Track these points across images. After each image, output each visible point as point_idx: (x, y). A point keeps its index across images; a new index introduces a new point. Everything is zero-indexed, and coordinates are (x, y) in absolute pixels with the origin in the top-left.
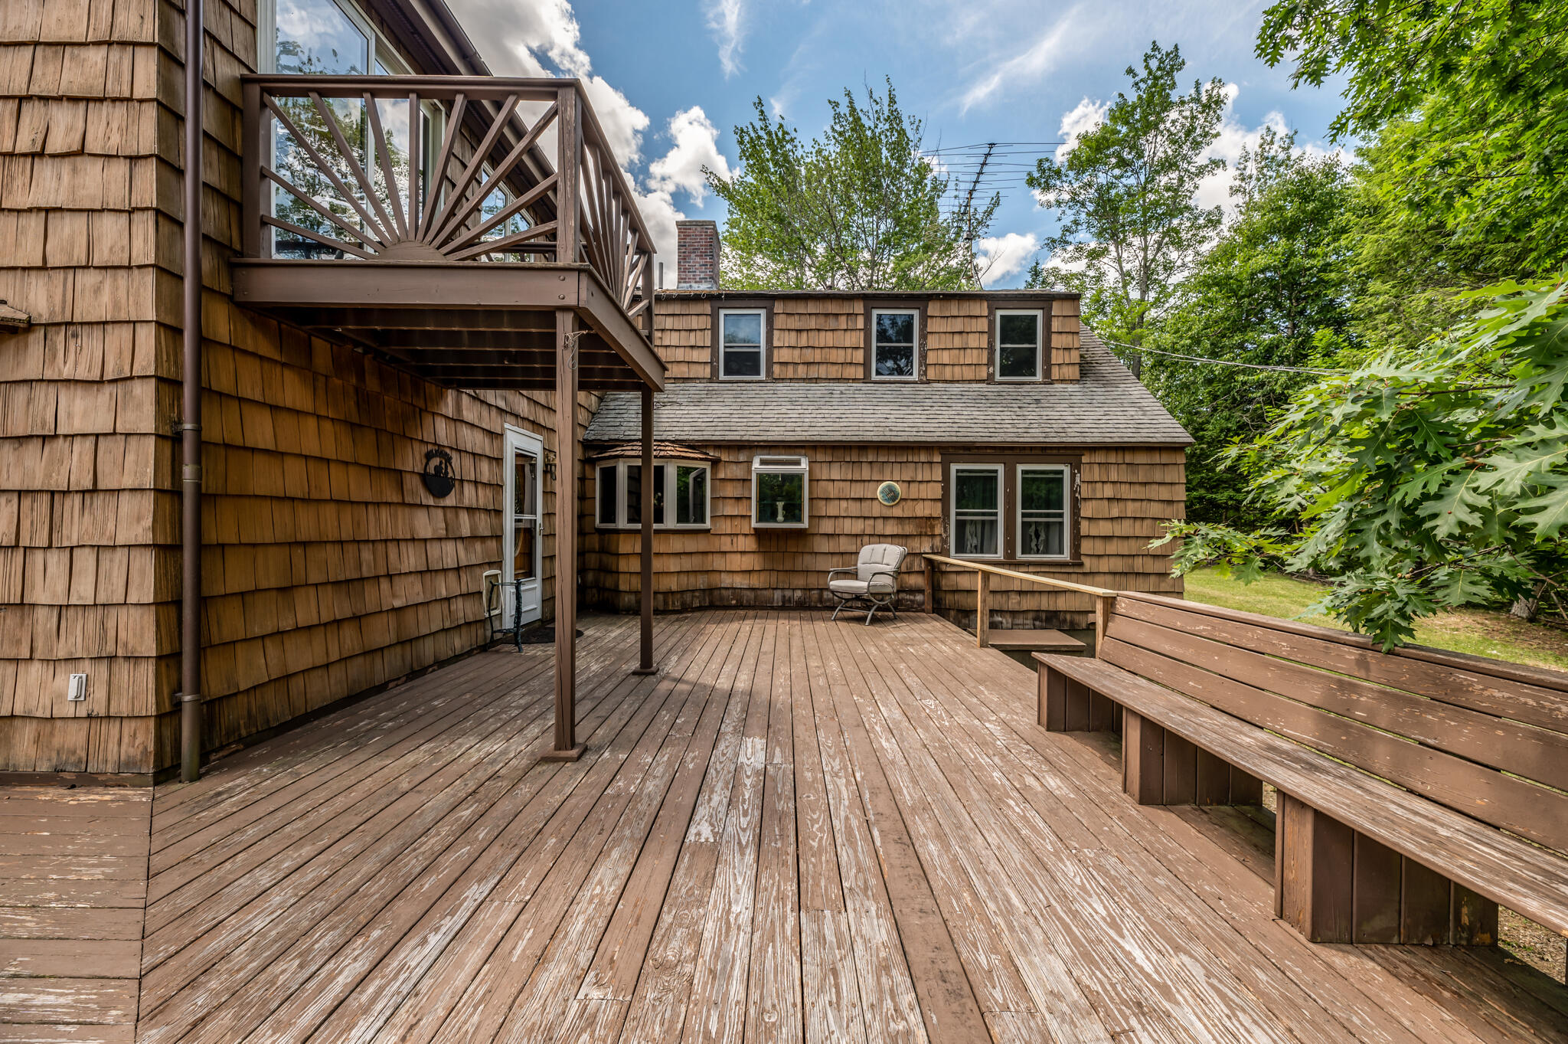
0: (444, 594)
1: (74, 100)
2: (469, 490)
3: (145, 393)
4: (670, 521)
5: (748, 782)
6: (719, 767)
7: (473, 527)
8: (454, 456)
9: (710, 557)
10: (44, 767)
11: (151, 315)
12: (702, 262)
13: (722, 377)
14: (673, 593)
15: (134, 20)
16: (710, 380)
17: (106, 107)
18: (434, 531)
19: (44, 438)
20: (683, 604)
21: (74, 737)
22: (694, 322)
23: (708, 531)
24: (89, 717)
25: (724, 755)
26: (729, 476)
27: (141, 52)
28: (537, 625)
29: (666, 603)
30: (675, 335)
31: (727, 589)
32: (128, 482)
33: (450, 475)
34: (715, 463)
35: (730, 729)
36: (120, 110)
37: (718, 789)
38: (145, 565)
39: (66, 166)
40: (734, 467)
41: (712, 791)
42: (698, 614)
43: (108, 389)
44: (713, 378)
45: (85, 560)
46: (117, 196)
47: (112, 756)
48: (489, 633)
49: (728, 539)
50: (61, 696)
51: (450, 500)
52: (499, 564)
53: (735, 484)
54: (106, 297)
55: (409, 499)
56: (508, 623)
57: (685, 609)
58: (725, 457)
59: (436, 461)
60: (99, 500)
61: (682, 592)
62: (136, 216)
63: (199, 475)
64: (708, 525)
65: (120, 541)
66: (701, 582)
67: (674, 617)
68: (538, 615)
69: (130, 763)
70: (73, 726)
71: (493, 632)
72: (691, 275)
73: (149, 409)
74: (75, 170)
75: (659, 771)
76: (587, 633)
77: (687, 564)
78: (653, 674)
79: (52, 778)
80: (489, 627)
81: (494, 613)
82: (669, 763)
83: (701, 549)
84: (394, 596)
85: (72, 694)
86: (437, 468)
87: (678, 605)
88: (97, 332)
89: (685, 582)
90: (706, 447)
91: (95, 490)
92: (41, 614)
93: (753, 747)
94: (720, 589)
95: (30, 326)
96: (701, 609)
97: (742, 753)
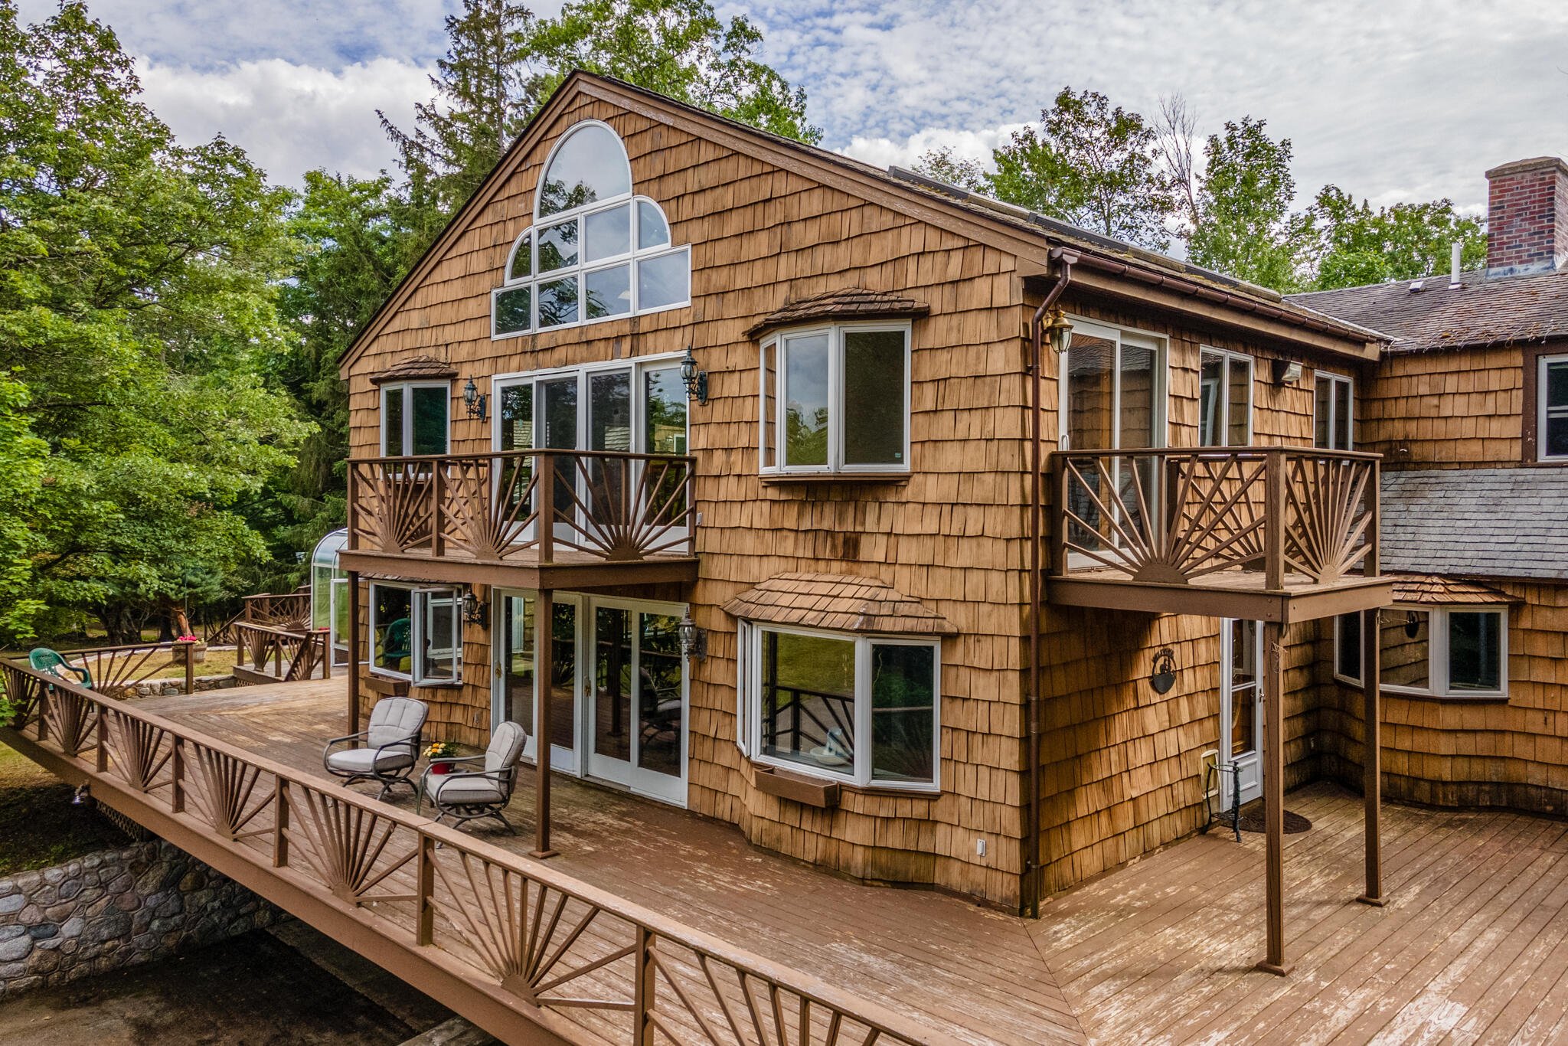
0: (1168, 782)
1: (979, 505)
2: (1188, 676)
3: (1014, 678)
4: (1439, 684)
5: (1426, 1036)
6: (1407, 1017)
7: (1192, 713)
8: (1176, 649)
9: (1508, 738)
10: (965, 890)
11: (1018, 634)
12: (1534, 228)
13: (1543, 457)
14: (1445, 783)
15: (1009, 458)
16: (1522, 464)
17: (994, 509)
18: (1160, 724)
19: (964, 699)
20: (1460, 799)
21: (979, 876)
22: (1495, 381)
23: (1503, 702)
24: (987, 867)
25: (1417, 1008)
26: (1539, 626)
27: (1011, 476)
28: (1257, 804)
29: (1433, 795)
30: (1461, 401)
31: (1537, 787)
32: (1006, 732)
33: (1173, 668)
34: (1516, 608)
35: (1438, 988)
36: (1002, 509)
37: (1396, 1033)
38: (1014, 781)
39: (974, 542)
40: (1549, 614)
41: (1391, 1032)
42: (1485, 817)
43: (995, 674)
44: (1528, 459)
45: (984, 773)
46: (1000, 563)
47: (999, 894)
48: (1207, 815)
49: (1540, 717)
50: (973, 851)
51: (1172, 693)
52: (1216, 744)
53: (1551, 637)
54: (994, 620)
55: (1142, 703)
56: (1227, 805)
57: (1463, 806)
58: (1531, 599)
59: (1161, 661)
60: (991, 739)
61: (1460, 783)
62: (1010, 574)
63: (1038, 727)
64: (1503, 691)
65: (1002, 766)
66: (1491, 772)
67: (1446, 816)
68: (1258, 793)
69: (1006, 899)
70: (978, 869)
71: (1211, 816)
72: (1513, 252)
73: (1016, 690)
74: (978, 545)
75: (1352, 1005)
76: (1317, 825)
77: (1467, 745)
78: (1380, 905)
79: (969, 897)
80: (1206, 808)
81: (1211, 794)
82: (1364, 1002)
83: (1491, 726)
84: (1132, 787)
85: (979, 851)
86: (1163, 668)
87: (1452, 800)
88: (989, 639)
89: (1462, 770)
90: (1500, 584)
91: (990, 734)
92: (963, 800)
93: (1451, 1011)
94: (1526, 785)
95: (958, 635)
96: (1491, 809)
97: (1436, 1013)
